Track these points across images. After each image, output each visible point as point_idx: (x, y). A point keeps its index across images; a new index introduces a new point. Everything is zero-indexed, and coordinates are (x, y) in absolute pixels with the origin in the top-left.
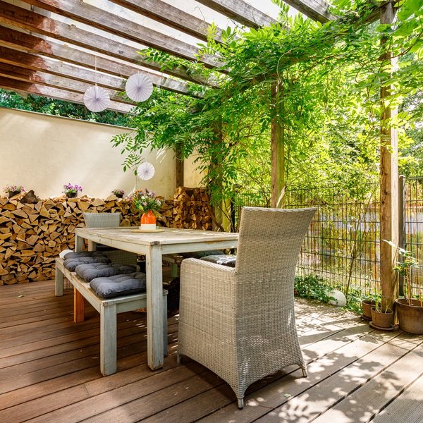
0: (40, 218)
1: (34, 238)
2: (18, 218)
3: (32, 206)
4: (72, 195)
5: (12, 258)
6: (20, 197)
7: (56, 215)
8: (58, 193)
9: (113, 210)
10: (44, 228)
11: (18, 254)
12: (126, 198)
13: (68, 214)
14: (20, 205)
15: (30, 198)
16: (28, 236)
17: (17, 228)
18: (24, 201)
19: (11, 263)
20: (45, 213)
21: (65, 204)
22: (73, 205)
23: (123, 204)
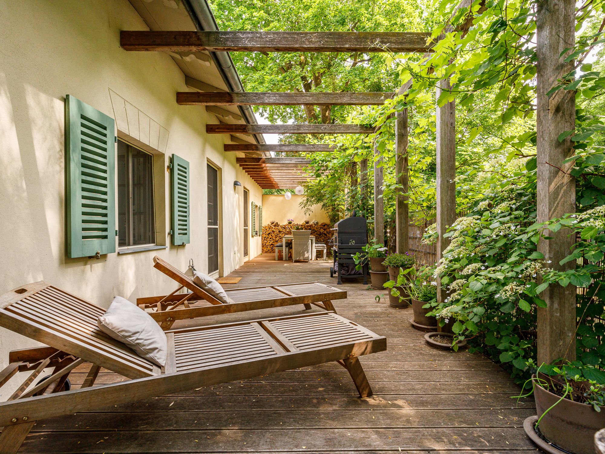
0: (279, 231)
1: (278, 238)
2: (273, 231)
3: (277, 227)
4: (290, 223)
5: (272, 244)
6: (274, 224)
7: (284, 230)
8: (285, 223)
9: (304, 229)
10: (281, 235)
11: (273, 243)
12: (311, 223)
13: (288, 230)
14: (274, 227)
15: (277, 225)
16: (276, 237)
17: (273, 235)
18: (275, 226)
19: (272, 246)
20: (281, 230)
21: (287, 227)
22: (290, 227)
23: (308, 226)
